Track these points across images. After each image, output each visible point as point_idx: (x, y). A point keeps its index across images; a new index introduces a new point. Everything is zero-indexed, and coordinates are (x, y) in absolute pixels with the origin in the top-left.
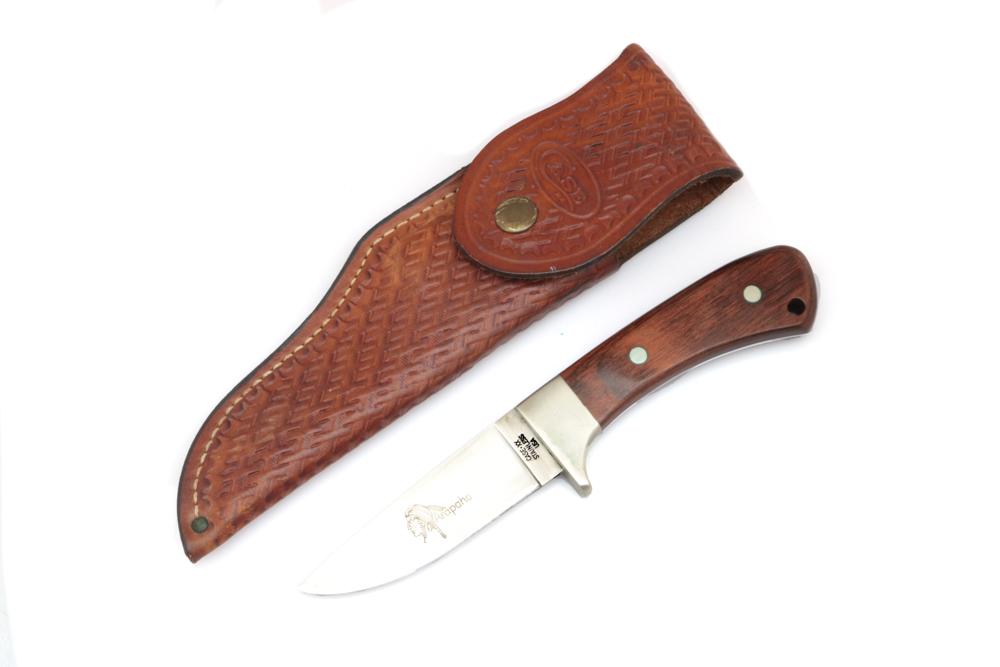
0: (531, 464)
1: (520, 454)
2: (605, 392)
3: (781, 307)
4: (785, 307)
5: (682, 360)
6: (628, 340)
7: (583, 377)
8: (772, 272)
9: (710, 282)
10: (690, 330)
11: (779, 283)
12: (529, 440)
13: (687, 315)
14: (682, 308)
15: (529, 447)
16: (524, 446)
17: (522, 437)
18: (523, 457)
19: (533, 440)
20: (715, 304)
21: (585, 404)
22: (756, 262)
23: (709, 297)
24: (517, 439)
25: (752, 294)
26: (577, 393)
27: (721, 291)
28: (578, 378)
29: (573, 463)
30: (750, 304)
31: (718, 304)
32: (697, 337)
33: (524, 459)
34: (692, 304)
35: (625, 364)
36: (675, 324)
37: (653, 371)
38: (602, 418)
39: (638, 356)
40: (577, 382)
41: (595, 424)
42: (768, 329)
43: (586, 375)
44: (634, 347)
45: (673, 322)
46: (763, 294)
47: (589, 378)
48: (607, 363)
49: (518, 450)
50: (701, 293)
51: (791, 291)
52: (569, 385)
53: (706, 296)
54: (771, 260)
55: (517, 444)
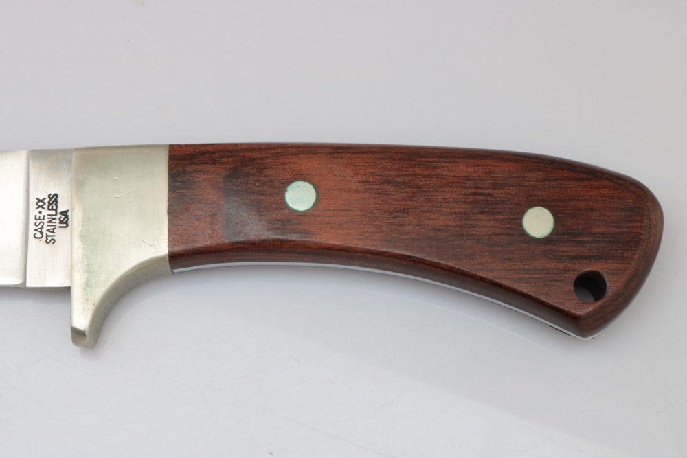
0: (36, 246)
1: (32, 221)
2: (213, 216)
3: (566, 270)
4: (574, 275)
5: (360, 245)
6: (305, 164)
7: (197, 172)
8: (592, 210)
9: (489, 162)
10: (405, 211)
11: (590, 234)
12: (60, 210)
13: (418, 187)
14: (418, 170)
15: (52, 220)
16: (46, 212)
17: (54, 199)
18: (32, 228)
19: (65, 213)
20: (471, 198)
21: (170, 212)
22: (583, 180)
23: (470, 183)
24: (43, 195)
25: (538, 222)
26: (172, 189)
27: (494, 186)
28: (190, 169)
29: (87, 285)
30: (524, 234)
31: (475, 202)
32: (407, 229)
33: (32, 232)
34: (437, 176)
35: (271, 195)
36: (390, 188)
37: (306, 232)
38: (179, 248)
39: (300, 197)
40: (185, 172)
41: (163, 250)
42: (523, 288)
43: (204, 172)
44: (304, 180)
45: (389, 182)
46: (553, 233)
47: (206, 180)
48: (247, 175)
49: (34, 212)
50: (463, 169)
51: (599, 258)
52: (170, 169)
53: (468, 179)
54: (605, 191)
55: (40, 203)
